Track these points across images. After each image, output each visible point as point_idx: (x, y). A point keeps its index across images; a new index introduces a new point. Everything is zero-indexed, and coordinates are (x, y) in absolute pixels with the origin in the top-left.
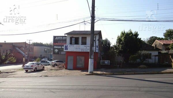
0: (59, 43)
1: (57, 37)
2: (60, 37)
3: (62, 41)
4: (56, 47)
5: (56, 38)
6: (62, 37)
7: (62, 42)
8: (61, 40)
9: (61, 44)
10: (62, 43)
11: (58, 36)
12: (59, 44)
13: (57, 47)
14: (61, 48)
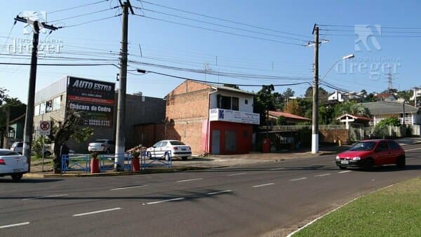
0: (85, 96)
1: (78, 81)
2: (87, 83)
3: (93, 93)
4: (74, 105)
5: (76, 84)
6: (92, 84)
7: (92, 95)
8: (89, 90)
9: (88, 99)
10: (93, 97)
11: (80, 79)
12: (82, 99)
13: (78, 107)
14: (88, 109)
